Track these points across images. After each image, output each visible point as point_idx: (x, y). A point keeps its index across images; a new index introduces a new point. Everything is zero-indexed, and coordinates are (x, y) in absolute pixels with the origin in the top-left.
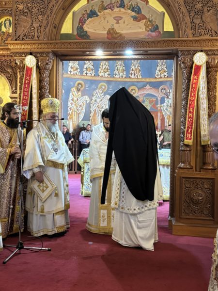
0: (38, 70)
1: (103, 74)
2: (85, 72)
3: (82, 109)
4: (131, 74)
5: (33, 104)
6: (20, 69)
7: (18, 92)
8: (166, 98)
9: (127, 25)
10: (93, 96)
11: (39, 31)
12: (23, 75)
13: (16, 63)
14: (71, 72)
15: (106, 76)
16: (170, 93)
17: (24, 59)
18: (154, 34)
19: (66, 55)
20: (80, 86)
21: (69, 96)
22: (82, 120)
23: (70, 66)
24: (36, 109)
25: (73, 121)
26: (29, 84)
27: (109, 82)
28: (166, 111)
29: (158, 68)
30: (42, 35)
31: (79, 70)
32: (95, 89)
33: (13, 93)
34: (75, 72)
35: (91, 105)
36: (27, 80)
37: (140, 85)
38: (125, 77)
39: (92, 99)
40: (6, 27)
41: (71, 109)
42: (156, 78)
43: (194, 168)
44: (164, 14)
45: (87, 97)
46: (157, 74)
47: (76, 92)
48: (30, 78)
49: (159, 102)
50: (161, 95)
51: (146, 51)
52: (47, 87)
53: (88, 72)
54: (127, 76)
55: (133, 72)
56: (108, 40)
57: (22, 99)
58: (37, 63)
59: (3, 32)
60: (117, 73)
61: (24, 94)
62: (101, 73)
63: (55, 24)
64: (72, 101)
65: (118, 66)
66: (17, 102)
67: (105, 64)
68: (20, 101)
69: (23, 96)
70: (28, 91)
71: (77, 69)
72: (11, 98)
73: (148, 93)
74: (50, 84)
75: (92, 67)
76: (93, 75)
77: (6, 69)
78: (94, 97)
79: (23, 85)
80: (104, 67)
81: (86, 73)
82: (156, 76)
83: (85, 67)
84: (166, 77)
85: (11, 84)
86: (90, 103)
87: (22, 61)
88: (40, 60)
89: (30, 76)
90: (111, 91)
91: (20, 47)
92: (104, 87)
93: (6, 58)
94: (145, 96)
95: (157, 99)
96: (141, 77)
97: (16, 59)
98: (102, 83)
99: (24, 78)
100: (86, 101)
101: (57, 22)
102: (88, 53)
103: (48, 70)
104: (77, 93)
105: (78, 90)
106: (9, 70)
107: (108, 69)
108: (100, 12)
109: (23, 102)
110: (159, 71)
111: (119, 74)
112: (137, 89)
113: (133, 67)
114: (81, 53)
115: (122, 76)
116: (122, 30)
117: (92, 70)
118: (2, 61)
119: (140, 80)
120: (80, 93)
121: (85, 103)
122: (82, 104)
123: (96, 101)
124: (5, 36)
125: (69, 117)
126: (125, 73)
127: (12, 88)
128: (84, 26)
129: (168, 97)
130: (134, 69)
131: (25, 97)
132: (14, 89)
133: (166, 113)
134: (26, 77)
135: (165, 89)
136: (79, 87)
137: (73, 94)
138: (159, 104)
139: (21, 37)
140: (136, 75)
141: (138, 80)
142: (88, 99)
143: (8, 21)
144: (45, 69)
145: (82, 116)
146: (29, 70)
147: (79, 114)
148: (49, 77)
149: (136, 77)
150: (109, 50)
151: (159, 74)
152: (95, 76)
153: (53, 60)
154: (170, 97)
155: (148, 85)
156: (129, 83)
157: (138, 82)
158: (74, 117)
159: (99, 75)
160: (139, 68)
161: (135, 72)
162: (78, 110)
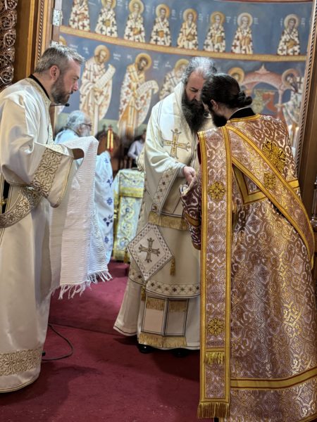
1: (185, 44)
2: (155, 37)
3: (145, 104)
4: (235, 46)
8: (292, 93)
10: (165, 81)
14: (129, 36)
15: (191, 46)
16: (300, 83)
20: (144, 62)
25: (127, 124)
28: (291, 115)
29: (284, 38)
34: (137, 37)
37: (249, 66)
38: (224, 52)
41: (125, 102)
45: (154, 82)
46: (280, 48)
47: (136, 73)
49: (280, 98)
50: (285, 87)
53: (159, 39)
54: (228, 50)
55: (238, 43)
60: (210, 42)
62: (182, 41)
64: (127, 89)
65: (212, 31)
67: (190, 26)
73: (261, 81)
74: (20, 8)
75: (167, 30)
76: (168, 44)
78: (167, 83)
80: (188, 31)
81: (156, 41)
82: (279, 52)
83: (155, 30)
84: (296, 54)
94: (256, 87)
95: (277, 94)
96: (251, 52)
98: (182, 60)
100: (153, 90)
104: (138, 75)
105: (140, 69)
107: (194, 35)
110: (285, 42)
113: (239, 34)
115: (218, 49)
117: (167, 34)
119: (250, 58)
120: (142, 75)
121: (150, 94)
122: (146, 95)
125: (121, 116)
126: (224, 44)
129: (296, 91)
130: (240, 38)
133: (290, 119)
135: (292, 76)
136: (142, 65)
137: (130, 76)
138: (280, 101)
140: (244, 48)
141: (246, 58)
142: (156, 88)
145: (144, 115)
147: (138, 112)
149: (243, 52)
151: (285, 47)
152: (170, 45)
154: (300, 91)
155: (263, 67)
156: (230, 63)
157: (245, 61)
158: (131, 117)
159: (178, 45)
160: (250, 36)
161: (243, 43)
162: (137, 104)
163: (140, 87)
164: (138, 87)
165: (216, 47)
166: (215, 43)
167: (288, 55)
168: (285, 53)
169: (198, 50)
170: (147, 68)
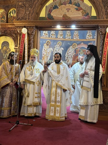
0: (28, 35)
1: (60, 37)
2: (51, 36)
3: (49, 54)
4: (74, 37)
5: (25, 52)
6: (19, 34)
7: (18, 46)
9: (73, 13)
10: (55, 48)
11: (29, 16)
12: (21, 37)
13: (17, 32)
14: (44, 36)
15: (61, 38)
17: (21, 30)
18: (86, 17)
19: (42, 28)
20: (48, 43)
21: (43, 48)
22: (49, 60)
23: (44, 33)
24: (27, 54)
25: (44, 60)
26: (23, 42)
27: (62, 41)
29: (88, 34)
30: (30, 18)
31: (48, 35)
32: (56, 45)
33: (16, 46)
34: (46, 36)
35: (54, 52)
36: (23, 40)
37: (78, 42)
38: (71, 39)
39: (54, 50)
40: (13, 14)
41: (43, 54)
42: (86, 39)
43: (106, 86)
44: (92, 7)
45: (51, 48)
46: (87, 37)
47: (46, 46)
48: (24, 39)
51: (82, 26)
52: (32, 44)
53: (52, 36)
54: (72, 38)
55: (75, 36)
56: (63, 20)
57: (20, 49)
58: (28, 32)
59: (11, 16)
60: (67, 36)
61: (21, 47)
63: (37, 12)
64: (44, 50)
65: (67, 33)
66: (17, 51)
67: (61, 32)
68: (19, 51)
69: (21, 48)
70: (23, 46)
71: (47, 34)
72: (15, 49)
73: (82, 46)
74: (34, 42)
75: (55, 33)
76: (55, 37)
77: (12, 35)
79: (21, 43)
80: (60, 34)
82: (87, 38)
83: (51, 34)
84: (91, 39)
85: (15, 42)
86: (53, 52)
87: (20, 31)
88: (29, 30)
89: (24, 38)
90: (63, 45)
91: (20, 24)
92: (60, 44)
93: (13, 29)
94: (81, 48)
96: (79, 39)
97: (17, 30)
98: (59, 42)
99: (21, 39)
100: (51, 50)
101: (38, 11)
102: (53, 27)
103: (33, 35)
105: (47, 45)
106: (14, 35)
108: (59, 6)
109: (20, 51)
110: (88, 35)
111: (68, 37)
112: (77, 45)
113: (75, 34)
114: (50, 27)
115: (69, 38)
116: (70, 15)
117: (54, 35)
118: (11, 30)
119: (78, 40)
120: (48, 46)
121: (51, 52)
122: (49, 52)
123: (56, 50)
124: (12, 18)
125: (42, 58)
126: (71, 37)
127: (15, 44)
128: (51, 13)
130: (75, 35)
131: (21, 49)
132: (16, 44)
134: (22, 39)
136: (48, 44)
137: (45, 47)
139: (20, 19)
140: (76, 37)
141: (77, 40)
142: (52, 50)
143: (14, 11)
144: (31, 34)
145: (49, 58)
146: (24, 35)
147: (47, 57)
148: (33, 38)
149: (76, 39)
150: (63, 25)
151: (88, 37)
152: (56, 38)
153: (36, 30)
155: (82, 43)
156: (73, 42)
157: (77, 41)
158: (45, 59)
159: (58, 38)
160: (78, 34)
161: (76, 36)
162: (47, 55)
163: (48, 50)
164: (47, 50)
165: (69, 37)
166: (68, 36)
167: (89, 39)
168: (88, 38)
169: (63, 39)
170: (49, 44)
